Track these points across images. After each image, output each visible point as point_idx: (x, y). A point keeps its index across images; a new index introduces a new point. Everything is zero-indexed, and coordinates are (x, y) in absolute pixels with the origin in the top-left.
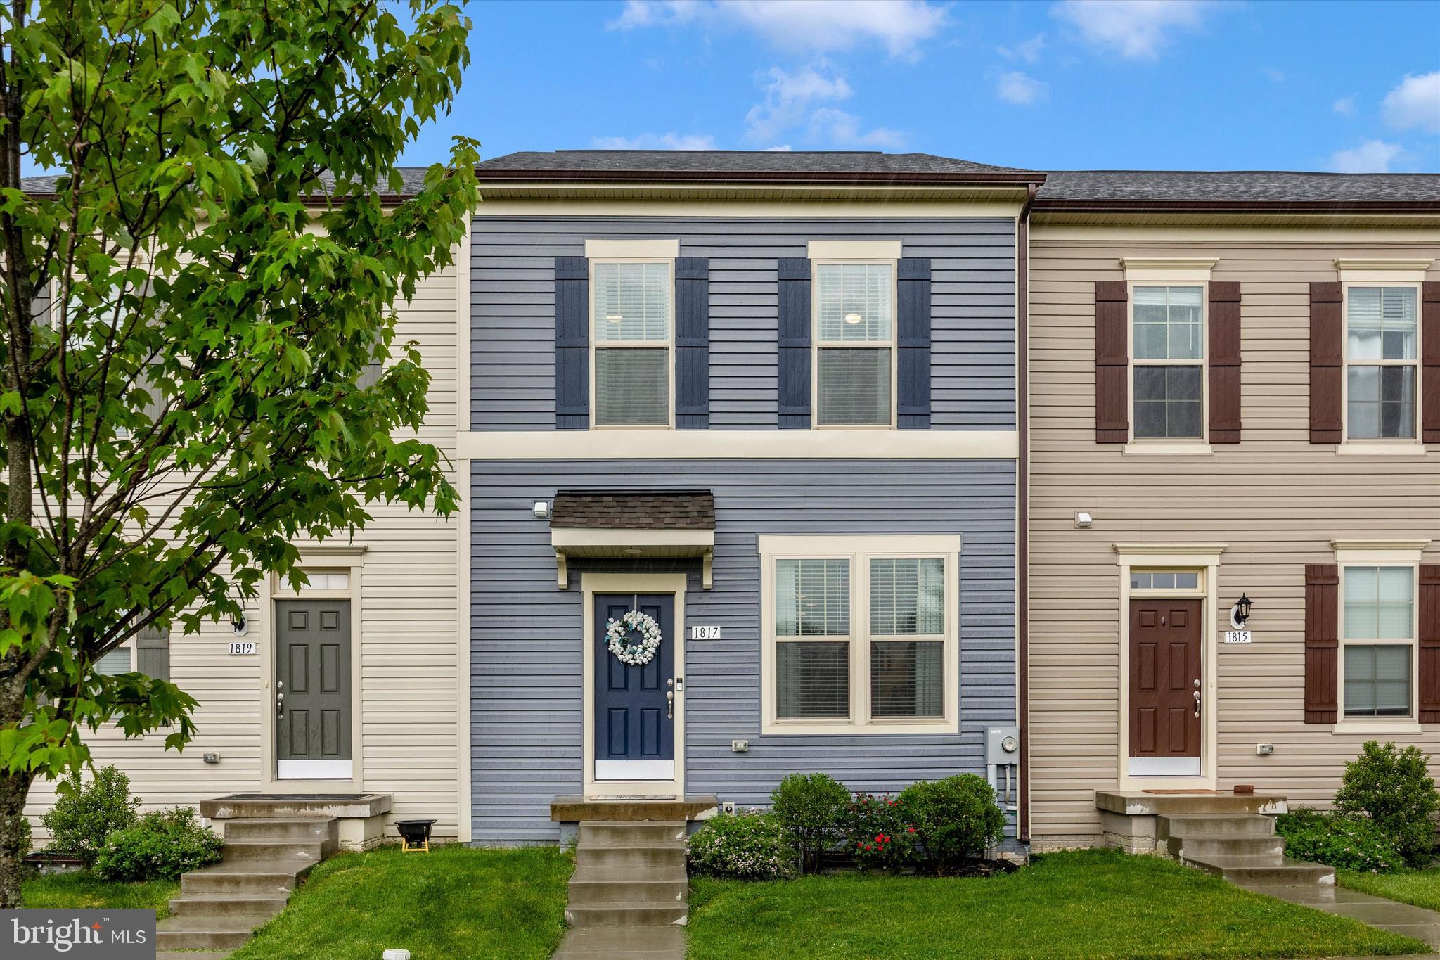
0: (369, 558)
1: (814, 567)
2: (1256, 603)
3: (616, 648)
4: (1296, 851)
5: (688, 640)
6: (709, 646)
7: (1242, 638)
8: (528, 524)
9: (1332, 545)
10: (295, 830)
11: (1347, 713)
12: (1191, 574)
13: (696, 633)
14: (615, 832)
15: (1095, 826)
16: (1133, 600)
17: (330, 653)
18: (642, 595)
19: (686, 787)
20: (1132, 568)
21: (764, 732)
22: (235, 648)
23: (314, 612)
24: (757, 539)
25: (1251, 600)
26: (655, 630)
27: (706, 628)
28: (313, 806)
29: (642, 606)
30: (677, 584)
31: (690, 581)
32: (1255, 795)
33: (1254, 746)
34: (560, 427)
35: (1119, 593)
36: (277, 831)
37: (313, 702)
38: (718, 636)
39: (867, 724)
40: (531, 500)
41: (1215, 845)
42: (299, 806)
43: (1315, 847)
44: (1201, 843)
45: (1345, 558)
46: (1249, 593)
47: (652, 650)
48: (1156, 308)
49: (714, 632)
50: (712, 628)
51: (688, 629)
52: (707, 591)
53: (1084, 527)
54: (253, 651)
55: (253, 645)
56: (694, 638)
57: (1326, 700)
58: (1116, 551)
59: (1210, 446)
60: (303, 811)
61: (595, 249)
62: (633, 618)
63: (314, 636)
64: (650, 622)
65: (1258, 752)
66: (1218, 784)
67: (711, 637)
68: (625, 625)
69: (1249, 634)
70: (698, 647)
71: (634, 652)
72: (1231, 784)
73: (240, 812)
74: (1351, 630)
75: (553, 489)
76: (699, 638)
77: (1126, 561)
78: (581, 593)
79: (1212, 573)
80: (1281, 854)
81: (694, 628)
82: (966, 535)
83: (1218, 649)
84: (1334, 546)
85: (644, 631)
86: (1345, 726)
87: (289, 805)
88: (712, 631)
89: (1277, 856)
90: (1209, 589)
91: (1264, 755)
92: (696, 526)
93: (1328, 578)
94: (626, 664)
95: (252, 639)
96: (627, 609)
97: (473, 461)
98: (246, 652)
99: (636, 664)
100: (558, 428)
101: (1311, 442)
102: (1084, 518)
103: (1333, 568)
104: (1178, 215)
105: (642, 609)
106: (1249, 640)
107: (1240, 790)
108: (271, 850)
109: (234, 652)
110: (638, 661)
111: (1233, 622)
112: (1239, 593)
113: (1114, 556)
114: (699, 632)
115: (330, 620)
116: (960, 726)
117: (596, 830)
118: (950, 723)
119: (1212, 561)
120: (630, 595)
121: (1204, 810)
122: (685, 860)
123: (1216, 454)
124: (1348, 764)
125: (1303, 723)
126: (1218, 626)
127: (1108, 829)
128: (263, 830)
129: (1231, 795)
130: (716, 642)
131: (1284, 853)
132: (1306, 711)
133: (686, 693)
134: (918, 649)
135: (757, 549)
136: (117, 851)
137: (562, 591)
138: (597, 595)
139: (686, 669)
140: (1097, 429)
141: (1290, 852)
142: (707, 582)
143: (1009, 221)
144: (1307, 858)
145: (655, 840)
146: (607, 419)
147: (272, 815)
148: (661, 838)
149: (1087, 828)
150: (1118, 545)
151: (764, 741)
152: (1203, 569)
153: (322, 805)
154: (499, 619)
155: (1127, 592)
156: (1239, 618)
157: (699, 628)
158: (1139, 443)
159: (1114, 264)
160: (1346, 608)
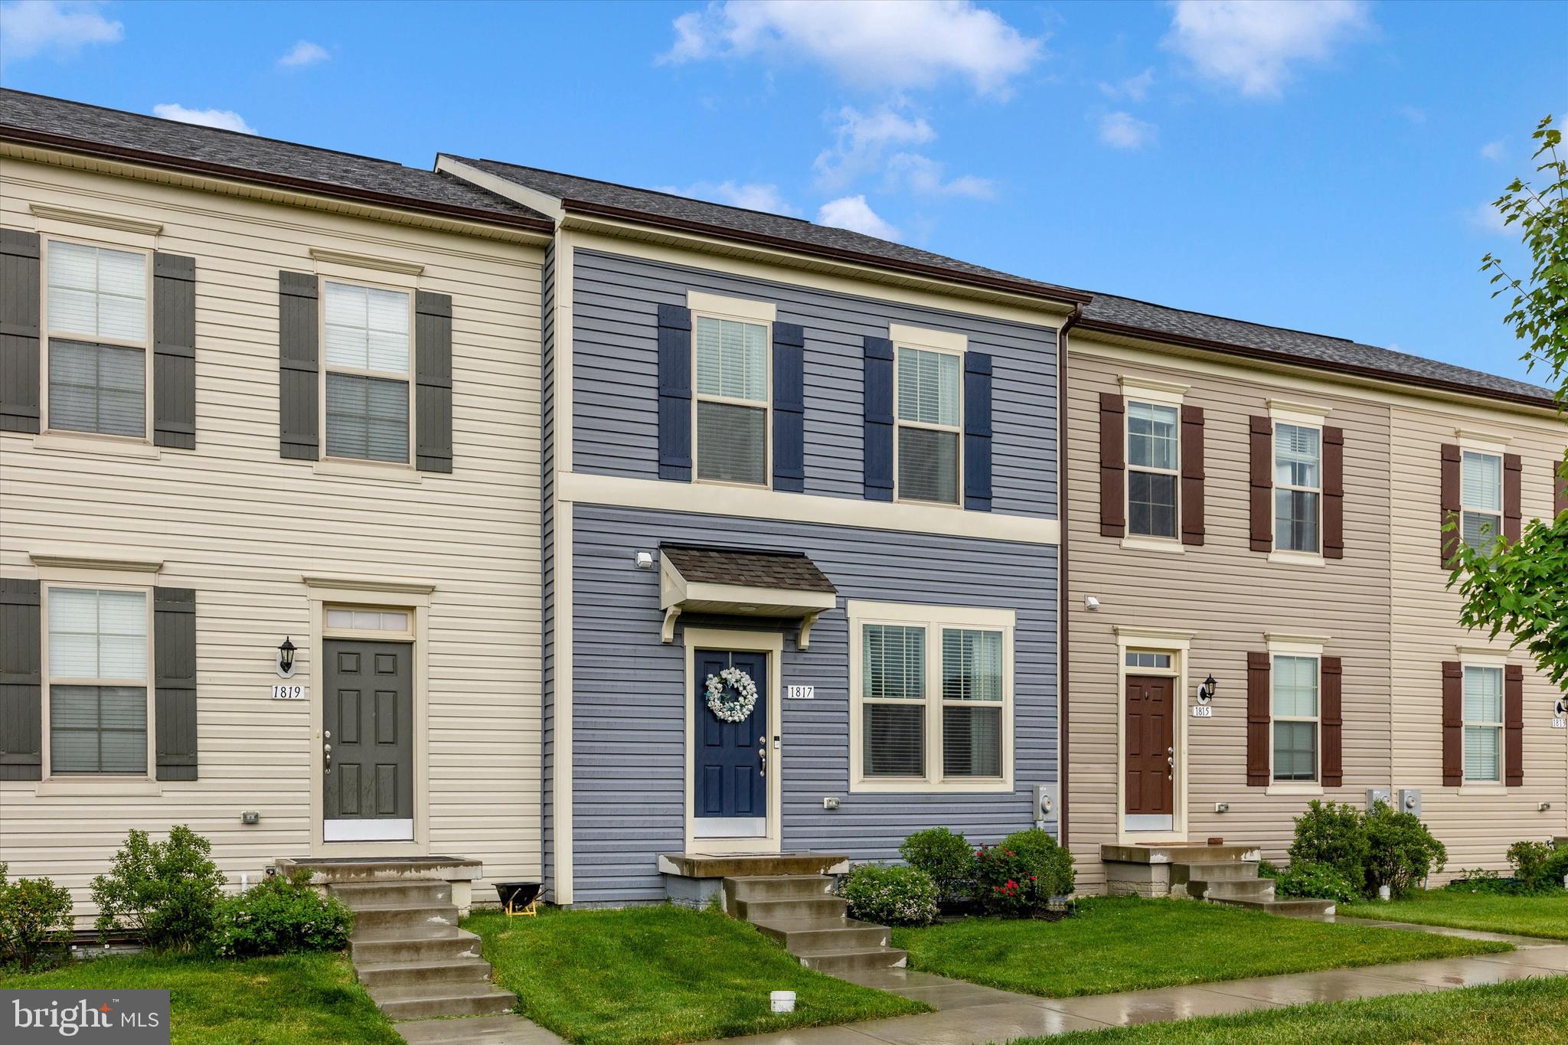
0: (436, 597)
1: (892, 633)
2: (1220, 683)
3: (715, 704)
4: (1286, 890)
5: (784, 698)
6: (803, 705)
7: (1206, 712)
8: (630, 574)
9: (1265, 636)
10: (414, 894)
11: (1276, 778)
12: (1166, 657)
13: (792, 691)
14: (771, 886)
15: (1101, 876)
16: (1129, 677)
17: (386, 701)
18: (736, 653)
19: (782, 844)
20: (1128, 648)
21: (853, 790)
22: (279, 691)
23: (368, 653)
24: (846, 603)
25: (1216, 680)
26: (752, 687)
27: (802, 687)
28: (418, 868)
29: (737, 664)
30: (773, 643)
31: (785, 641)
32: (1224, 846)
33: (1213, 805)
34: (662, 476)
35: (1118, 669)
36: (394, 896)
37: (368, 754)
38: (812, 696)
39: (940, 783)
40: (633, 550)
41: (1230, 886)
42: (402, 869)
43: (1300, 885)
44: (1220, 885)
45: (1275, 648)
46: (1215, 674)
47: (751, 707)
48: (1144, 422)
49: (808, 692)
50: (806, 687)
51: (785, 687)
52: (803, 651)
53: (1092, 609)
54: (301, 696)
55: (302, 688)
56: (790, 696)
57: (1261, 766)
58: (1116, 632)
59: (1183, 546)
60: (407, 874)
61: (699, 302)
62: (732, 675)
63: (368, 681)
64: (746, 679)
65: (1217, 810)
66: (1189, 837)
67: (806, 697)
68: (724, 682)
69: (1210, 709)
70: (793, 705)
71: (732, 709)
72: (1204, 837)
73: (334, 877)
74: (1279, 710)
75: (655, 539)
76: (795, 697)
77: (1124, 641)
78: (683, 647)
79: (1185, 654)
80: (1273, 893)
81: (790, 687)
82: (1019, 611)
83: (1189, 721)
84: (1267, 638)
85: (741, 689)
86: (1276, 788)
87: (391, 867)
88: (807, 691)
89: (1270, 895)
90: (1182, 671)
91: (1220, 812)
92: (815, 588)
93: (1260, 664)
94: (724, 721)
95: (301, 681)
96: (724, 666)
97: (576, 504)
98: (293, 697)
99: (734, 722)
100: (660, 478)
101: (1251, 549)
102: (1093, 601)
103: (1267, 655)
104: (1157, 343)
105: (737, 665)
106: (1210, 715)
107: (1214, 842)
108: (402, 916)
109: (279, 696)
110: (736, 718)
111: (1199, 699)
112: (1206, 673)
113: (1113, 636)
114: (795, 691)
115: (386, 664)
116: (1015, 786)
117: (752, 884)
118: (1005, 784)
119: (1184, 645)
120: (724, 652)
121: (1204, 859)
122: (846, 911)
123: (1186, 553)
124: (1295, 820)
125: (1245, 786)
126: (1189, 701)
127: (1113, 878)
128: (378, 896)
129: (1206, 846)
130: (809, 702)
131: (1276, 892)
132: (1248, 775)
133: (782, 750)
134: (973, 714)
135: (846, 614)
136: (252, 921)
137: (666, 644)
138: (698, 651)
139: (782, 728)
140: (1101, 523)
141: (1280, 891)
142: (805, 642)
143: (1053, 331)
144: (1295, 895)
145: (806, 893)
146: (710, 472)
147: (372, 878)
148: (812, 891)
149: (1094, 878)
150: (1120, 627)
151: (851, 799)
152: (1176, 651)
153: (429, 867)
154: (602, 670)
155: (1125, 670)
156: (1203, 695)
157: (795, 687)
158: (1133, 538)
159: (1113, 379)
160: (1275, 689)
